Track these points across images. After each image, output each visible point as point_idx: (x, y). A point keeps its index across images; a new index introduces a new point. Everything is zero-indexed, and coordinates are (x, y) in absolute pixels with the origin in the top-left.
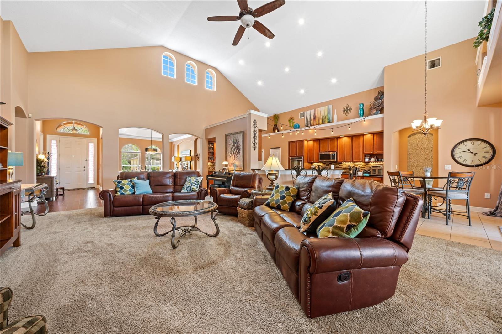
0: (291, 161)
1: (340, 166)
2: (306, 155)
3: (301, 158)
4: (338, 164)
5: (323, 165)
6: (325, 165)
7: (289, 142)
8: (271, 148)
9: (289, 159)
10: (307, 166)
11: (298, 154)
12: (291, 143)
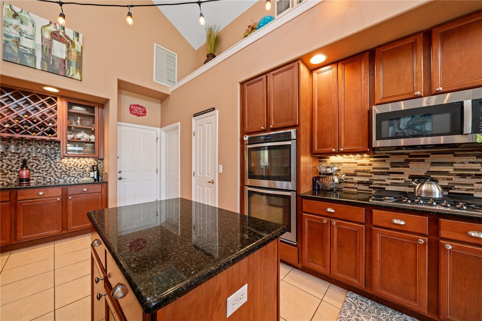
0: (250, 150)
2: (305, 126)
3: (287, 137)
5: (376, 165)
6: (387, 166)
7: (242, 83)
8: (195, 115)
9: (242, 141)
10: (308, 169)
11: (272, 123)
12: (248, 85)
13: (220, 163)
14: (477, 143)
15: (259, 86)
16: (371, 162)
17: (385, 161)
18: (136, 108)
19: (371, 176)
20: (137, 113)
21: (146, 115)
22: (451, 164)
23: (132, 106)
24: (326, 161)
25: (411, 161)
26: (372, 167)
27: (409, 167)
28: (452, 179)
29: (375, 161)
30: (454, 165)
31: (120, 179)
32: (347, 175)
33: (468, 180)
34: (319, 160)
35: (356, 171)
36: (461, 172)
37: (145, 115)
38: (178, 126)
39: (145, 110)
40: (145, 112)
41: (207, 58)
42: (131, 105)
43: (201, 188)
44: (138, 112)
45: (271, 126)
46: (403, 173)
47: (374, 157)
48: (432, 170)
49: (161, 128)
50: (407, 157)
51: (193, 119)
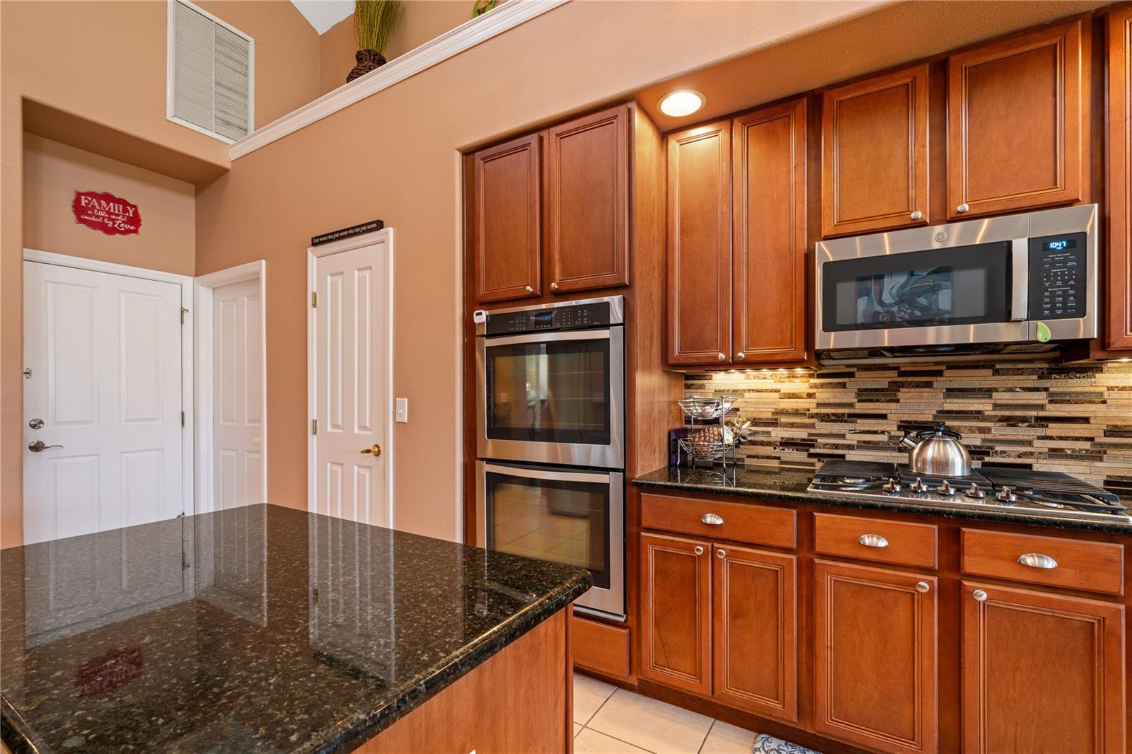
0: (493, 352)
1: (1055, 399)
2: (647, 288)
3: (599, 317)
4: (1032, 381)
5: (824, 395)
6: (850, 397)
7: (468, 153)
8: (318, 241)
9: (469, 327)
10: (656, 409)
11: (558, 277)
12: (486, 160)
13: (398, 393)
14: (1037, 342)
15: (519, 165)
16: (812, 387)
17: (844, 386)
18: (100, 204)
19: (813, 426)
20: (106, 221)
21: (140, 229)
22: (988, 392)
23: (83, 197)
24: (702, 387)
25: (903, 385)
26: (815, 401)
27: (898, 401)
28: (988, 430)
29: (822, 386)
30: (995, 395)
31: (37, 447)
32: (756, 422)
33: (1022, 432)
34: (684, 382)
35: (777, 413)
36: (1007, 413)
37: (135, 231)
38: (258, 273)
39: (136, 213)
40: (135, 221)
41: (355, 64)
42: (79, 195)
43: (339, 469)
44: (110, 219)
45: (554, 285)
46: (884, 417)
47: (820, 376)
48: (948, 407)
49: (196, 276)
50: (893, 375)
51: (310, 254)
